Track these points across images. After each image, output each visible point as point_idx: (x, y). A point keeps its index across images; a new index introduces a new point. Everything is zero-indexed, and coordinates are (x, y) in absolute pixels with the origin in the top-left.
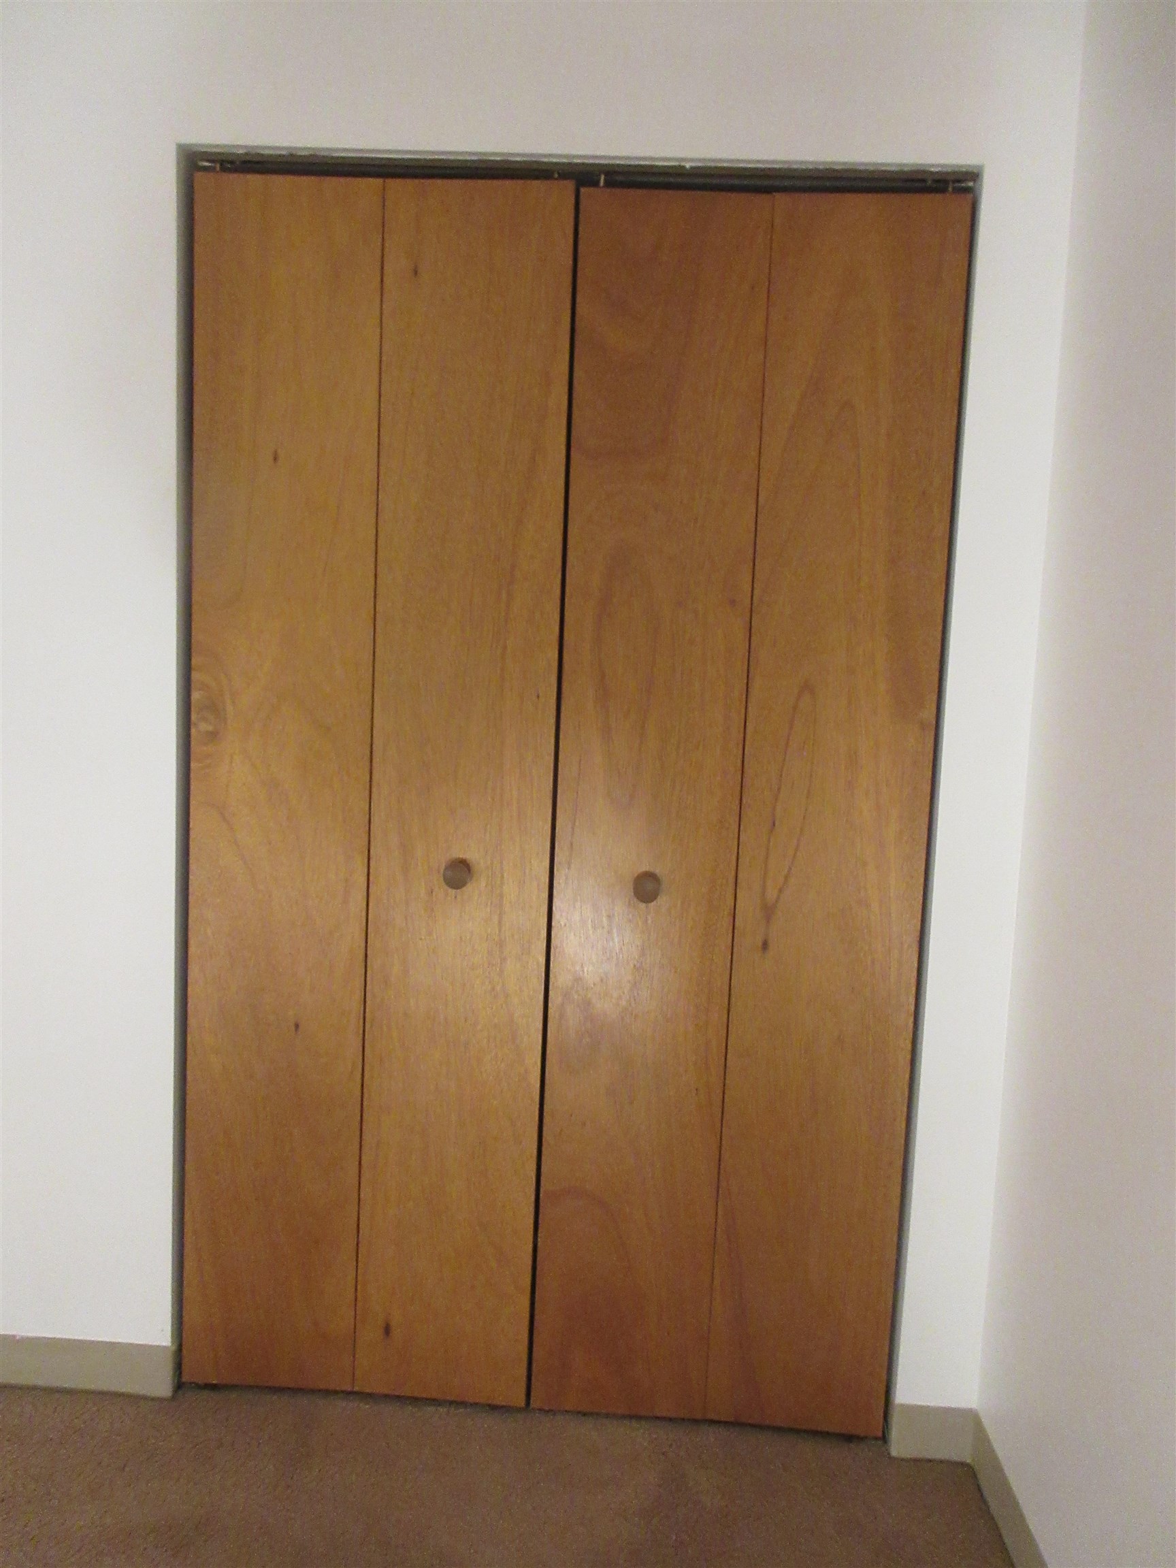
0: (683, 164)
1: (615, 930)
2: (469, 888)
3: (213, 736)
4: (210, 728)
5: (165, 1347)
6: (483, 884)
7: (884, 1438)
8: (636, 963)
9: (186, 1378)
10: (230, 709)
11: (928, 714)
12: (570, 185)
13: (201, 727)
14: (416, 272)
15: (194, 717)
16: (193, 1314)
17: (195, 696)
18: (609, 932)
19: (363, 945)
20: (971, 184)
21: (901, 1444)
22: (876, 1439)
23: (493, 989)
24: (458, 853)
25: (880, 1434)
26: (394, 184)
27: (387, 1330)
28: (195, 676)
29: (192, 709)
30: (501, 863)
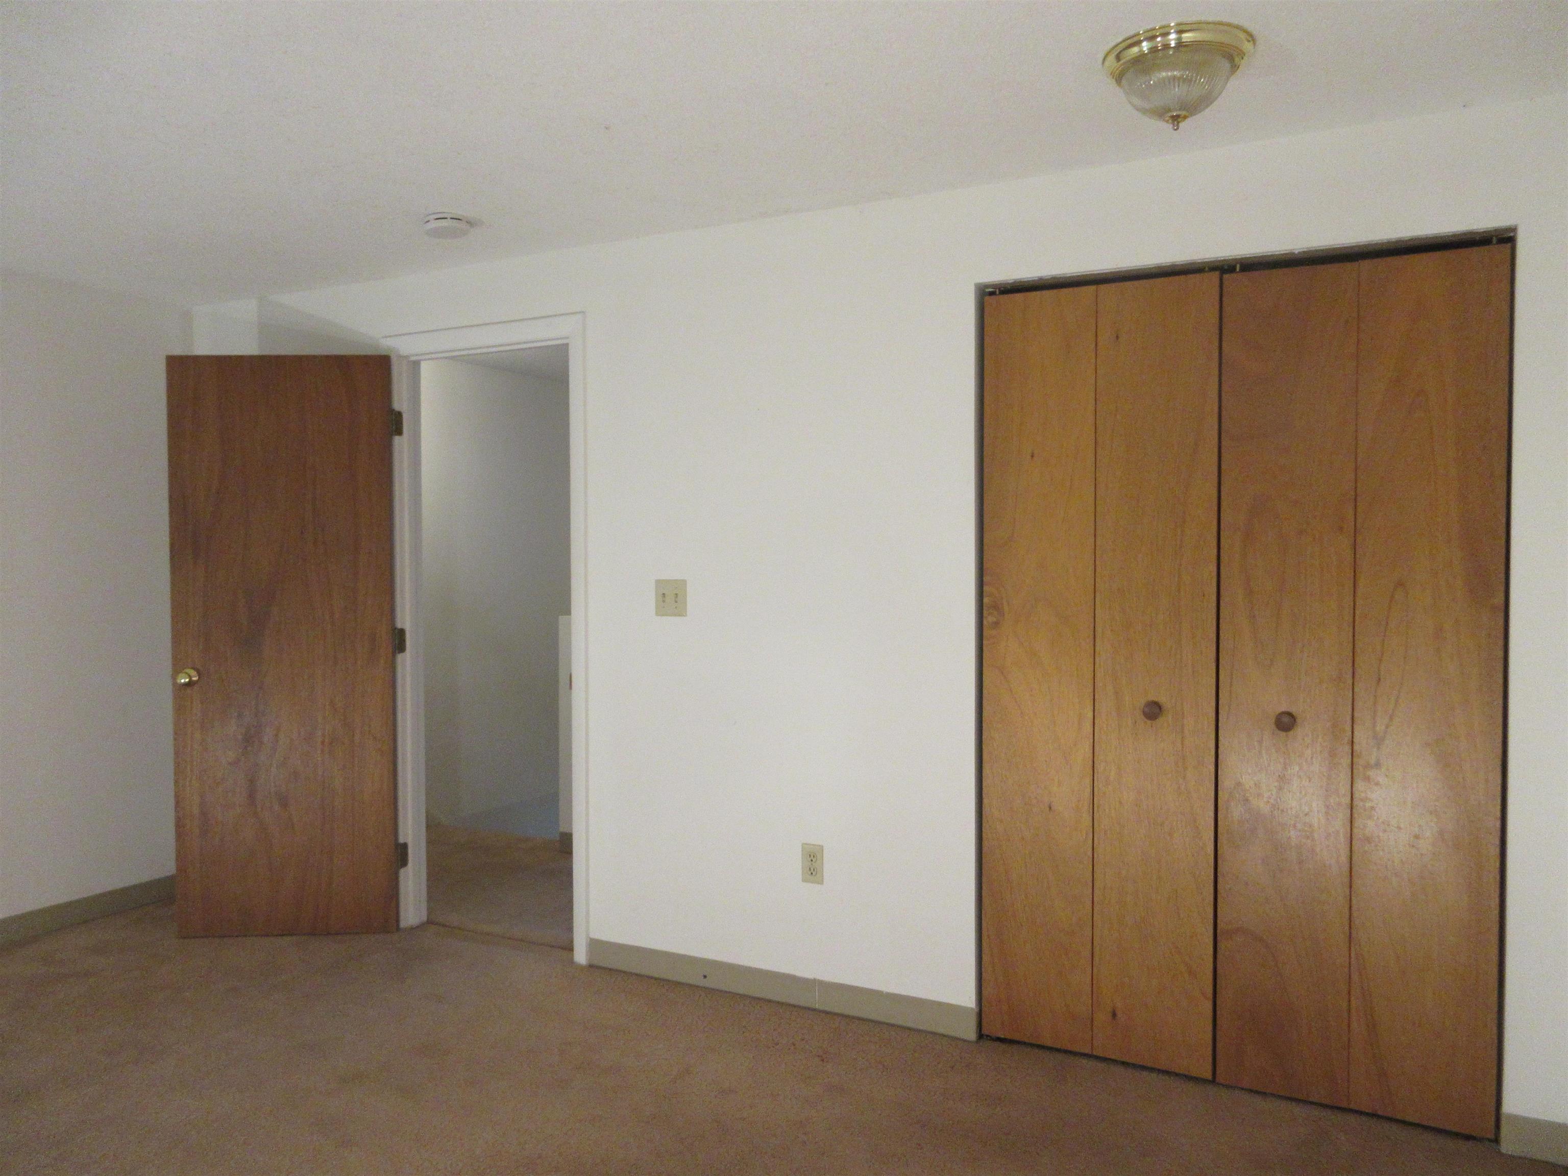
0: (1294, 251)
1: (1264, 752)
2: (1160, 720)
3: (996, 624)
4: (995, 620)
5: (972, 1009)
6: (1170, 717)
7: (1497, 1140)
8: (1280, 774)
9: (985, 1031)
10: (1006, 608)
11: (1499, 600)
12: (1217, 273)
13: (989, 620)
14: (1117, 337)
15: (985, 613)
16: (987, 991)
17: (986, 600)
18: (1260, 752)
19: (1091, 755)
20: (1512, 234)
21: (1508, 1146)
22: (1490, 1140)
23: (1179, 788)
24: (1152, 697)
25: (1492, 1137)
26: (1103, 287)
27: (1114, 1015)
28: (985, 588)
29: (984, 607)
30: (1182, 705)
